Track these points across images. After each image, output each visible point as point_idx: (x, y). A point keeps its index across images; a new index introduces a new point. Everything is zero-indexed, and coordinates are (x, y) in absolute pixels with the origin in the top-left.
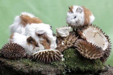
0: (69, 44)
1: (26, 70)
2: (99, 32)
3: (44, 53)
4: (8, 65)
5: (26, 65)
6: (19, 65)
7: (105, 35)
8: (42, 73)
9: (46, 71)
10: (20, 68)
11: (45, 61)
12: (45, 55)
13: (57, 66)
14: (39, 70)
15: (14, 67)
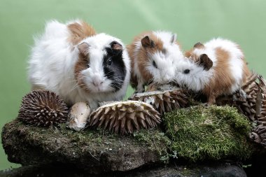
1: (72, 153)
3: (114, 109)
4: (32, 141)
5: (73, 141)
6: (56, 141)
8: (110, 159)
9: (118, 154)
10: (57, 148)
11: (117, 129)
12: (117, 115)
13: (146, 142)
14: (102, 152)
15: (45, 145)
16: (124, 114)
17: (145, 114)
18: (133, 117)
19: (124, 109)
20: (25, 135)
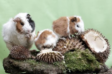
0: (71, 47)
1: (30, 69)
2: (99, 36)
3: (47, 54)
4: (15, 65)
5: (31, 65)
6: (24, 65)
7: (105, 38)
8: (44, 72)
9: (48, 70)
10: (25, 67)
11: (47, 61)
12: (48, 56)
13: (58, 66)
14: (42, 69)
15: (20, 66)
16: (50, 56)
17: (58, 56)
18: (53, 57)
19: (50, 54)
20: (12, 63)
